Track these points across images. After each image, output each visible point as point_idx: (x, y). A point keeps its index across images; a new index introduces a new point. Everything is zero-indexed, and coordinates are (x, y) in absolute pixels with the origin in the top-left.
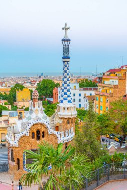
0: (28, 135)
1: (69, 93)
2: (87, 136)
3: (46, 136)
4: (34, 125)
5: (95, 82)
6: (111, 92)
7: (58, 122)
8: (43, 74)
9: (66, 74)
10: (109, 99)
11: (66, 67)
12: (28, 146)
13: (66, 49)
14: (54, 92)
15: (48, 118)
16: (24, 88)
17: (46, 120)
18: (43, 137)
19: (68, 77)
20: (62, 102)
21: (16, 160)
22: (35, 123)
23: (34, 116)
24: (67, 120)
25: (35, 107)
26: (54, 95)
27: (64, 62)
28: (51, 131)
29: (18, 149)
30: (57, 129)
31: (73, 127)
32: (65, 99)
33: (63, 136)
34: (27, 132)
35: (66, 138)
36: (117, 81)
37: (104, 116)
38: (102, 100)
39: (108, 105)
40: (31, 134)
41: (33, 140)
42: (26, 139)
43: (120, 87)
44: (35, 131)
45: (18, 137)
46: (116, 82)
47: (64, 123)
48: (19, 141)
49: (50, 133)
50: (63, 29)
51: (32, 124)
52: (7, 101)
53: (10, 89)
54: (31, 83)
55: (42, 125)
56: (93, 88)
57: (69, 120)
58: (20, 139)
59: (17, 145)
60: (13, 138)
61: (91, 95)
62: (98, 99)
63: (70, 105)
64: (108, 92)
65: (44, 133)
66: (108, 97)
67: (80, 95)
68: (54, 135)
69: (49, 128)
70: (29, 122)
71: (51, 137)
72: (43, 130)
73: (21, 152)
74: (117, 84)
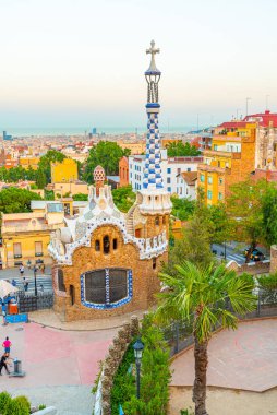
0: (88, 244)
1: (157, 171)
2: (193, 246)
3: (119, 245)
4: (99, 227)
5: (196, 145)
6: (227, 165)
7: (139, 221)
8: (95, 130)
9: (152, 136)
10: (223, 178)
11: (152, 122)
12: (89, 264)
13: (153, 90)
14: (121, 164)
15: (122, 215)
16: (65, 157)
17: (118, 219)
18: (115, 247)
19: (156, 140)
20: (146, 186)
21: (67, 287)
22: (100, 224)
23: (97, 211)
24: (154, 218)
25: (98, 195)
26: (121, 171)
27: (149, 114)
28: (129, 237)
29: (71, 270)
30: (138, 233)
31: (165, 229)
32: (150, 181)
33: (148, 246)
34: (86, 240)
35: (155, 249)
36: (239, 145)
37: (218, 209)
38: (210, 180)
39: (222, 189)
40: (94, 243)
41: (97, 254)
42: (84, 252)
43: (243, 156)
44: (101, 238)
45: (71, 248)
46: (237, 147)
47: (148, 222)
48: (73, 256)
49: (126, 241)
50: (148, 52)
51: (95, 226)
52: (33, 182)
53: (37, 160)
54: (74, 146)
55: (113, 227)
56: (192, 158)
57: (157, 218)
58: (75, 251)
59: (69, 262)
60: (62, 250)
61: (189, 170)
62: (203, 178)
63: (159, 192)
64: (223, 165)
65: (115, 241)
66: (221, 174)
67: (169, 171)
68: (133, 244)
69: (125, 232)
70: (90, 222)
71: (128, 247)
72: (114, 235)
73: (76, 274)
74: (239, 151)
